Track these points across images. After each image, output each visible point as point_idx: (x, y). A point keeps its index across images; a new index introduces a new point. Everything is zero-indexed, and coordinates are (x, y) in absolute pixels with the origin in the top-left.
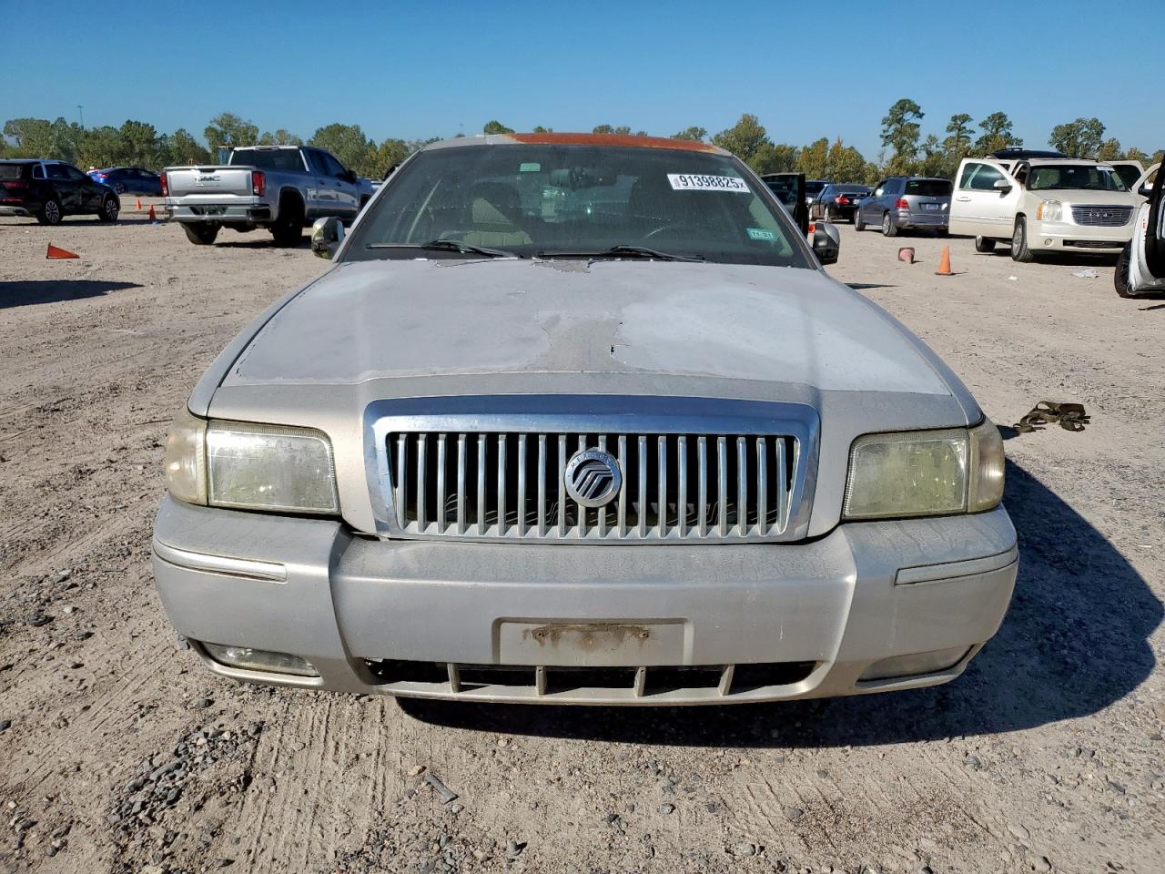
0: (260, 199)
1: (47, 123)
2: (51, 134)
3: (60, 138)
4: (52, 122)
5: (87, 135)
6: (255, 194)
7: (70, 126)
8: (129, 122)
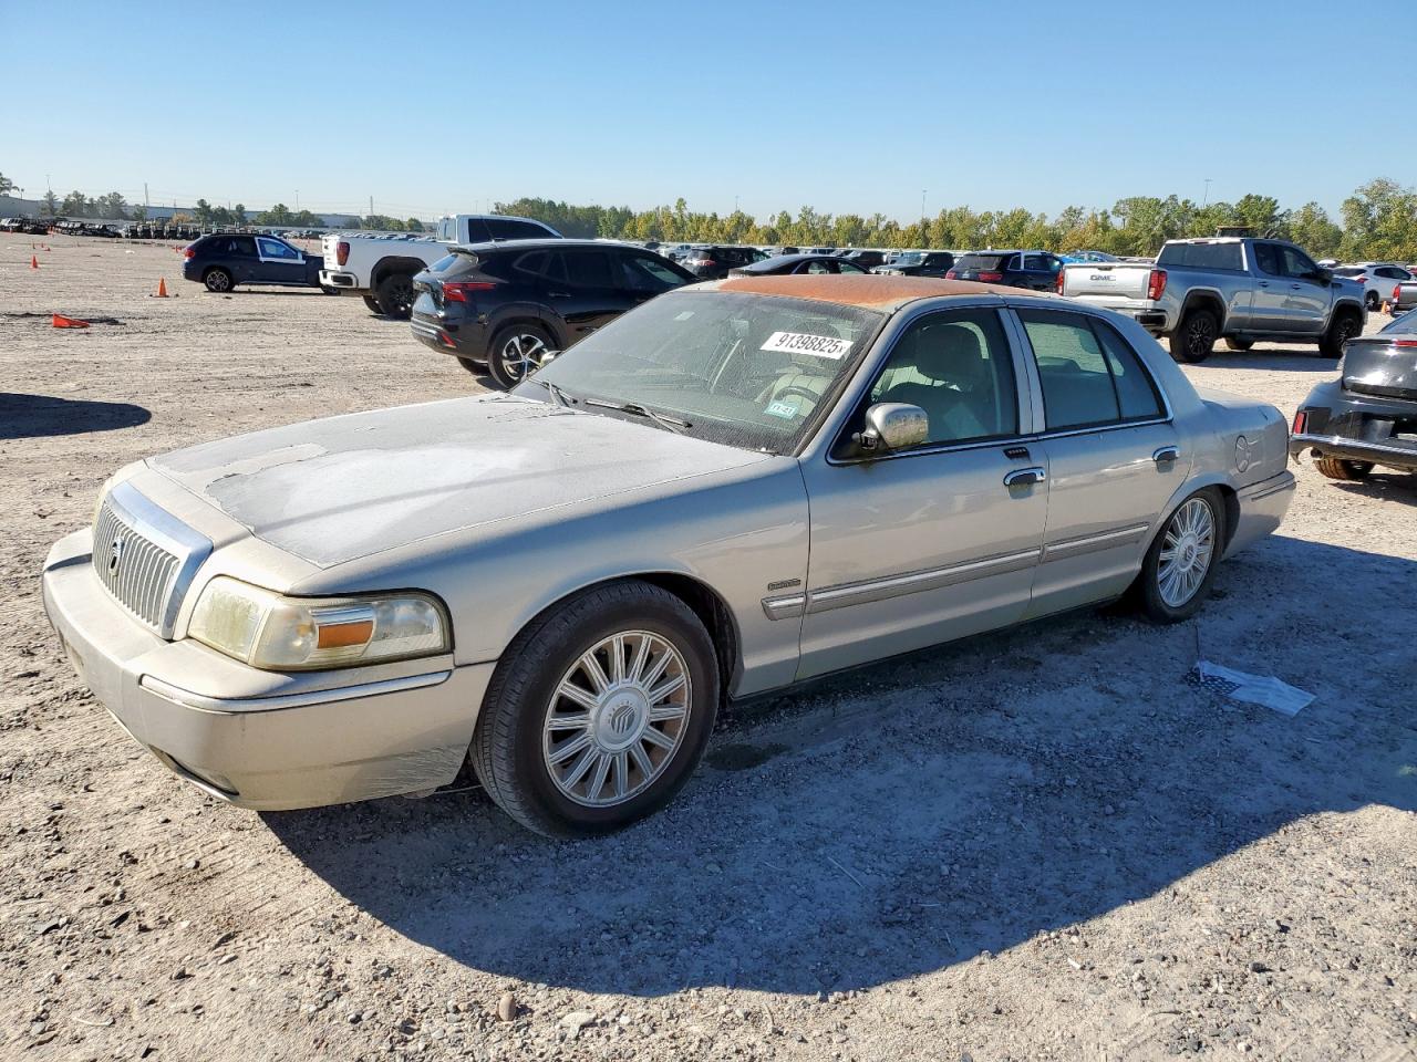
0: (1155, 304)
1: (1158, 201)
2: (1158, 213)
3: (1167, 217)
4: (1163, 201)
5: (1197, 214)
6: (1149, 298)
7: (1180, 204)
8: (1249, 197)
